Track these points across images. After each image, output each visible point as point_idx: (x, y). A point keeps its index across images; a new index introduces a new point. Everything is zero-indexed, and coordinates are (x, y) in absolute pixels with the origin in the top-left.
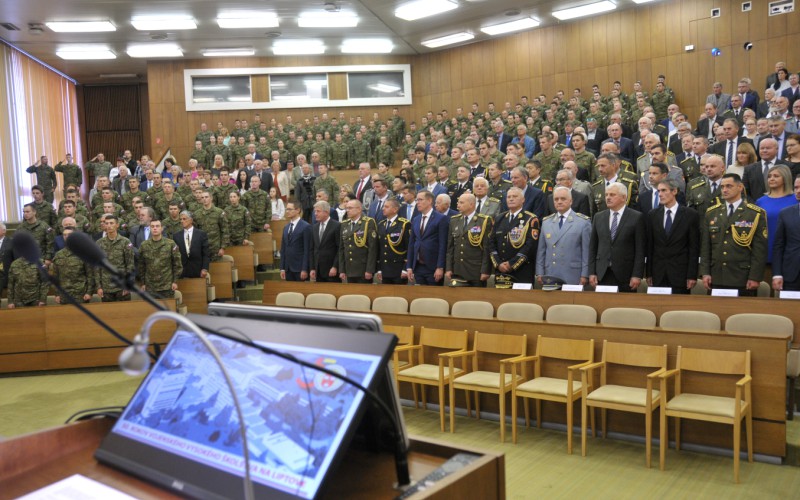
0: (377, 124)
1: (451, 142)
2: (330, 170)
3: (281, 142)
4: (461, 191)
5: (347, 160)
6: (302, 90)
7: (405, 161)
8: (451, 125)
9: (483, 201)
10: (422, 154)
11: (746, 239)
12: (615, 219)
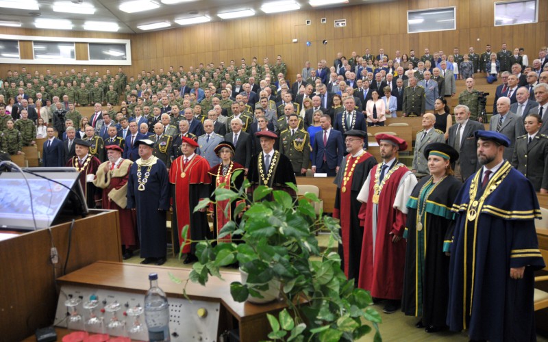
0: (109, 77)
1: (155, 90)
2: (77, 106)
3: (43, 87)
4: (156, 121)
5: (88, 100)
6: (58, 52)
7: (124, 102)
8: (156, 80)
9: (167, 127)
10: (135, 98)
11: (299, 148)
12: (236, 138)
